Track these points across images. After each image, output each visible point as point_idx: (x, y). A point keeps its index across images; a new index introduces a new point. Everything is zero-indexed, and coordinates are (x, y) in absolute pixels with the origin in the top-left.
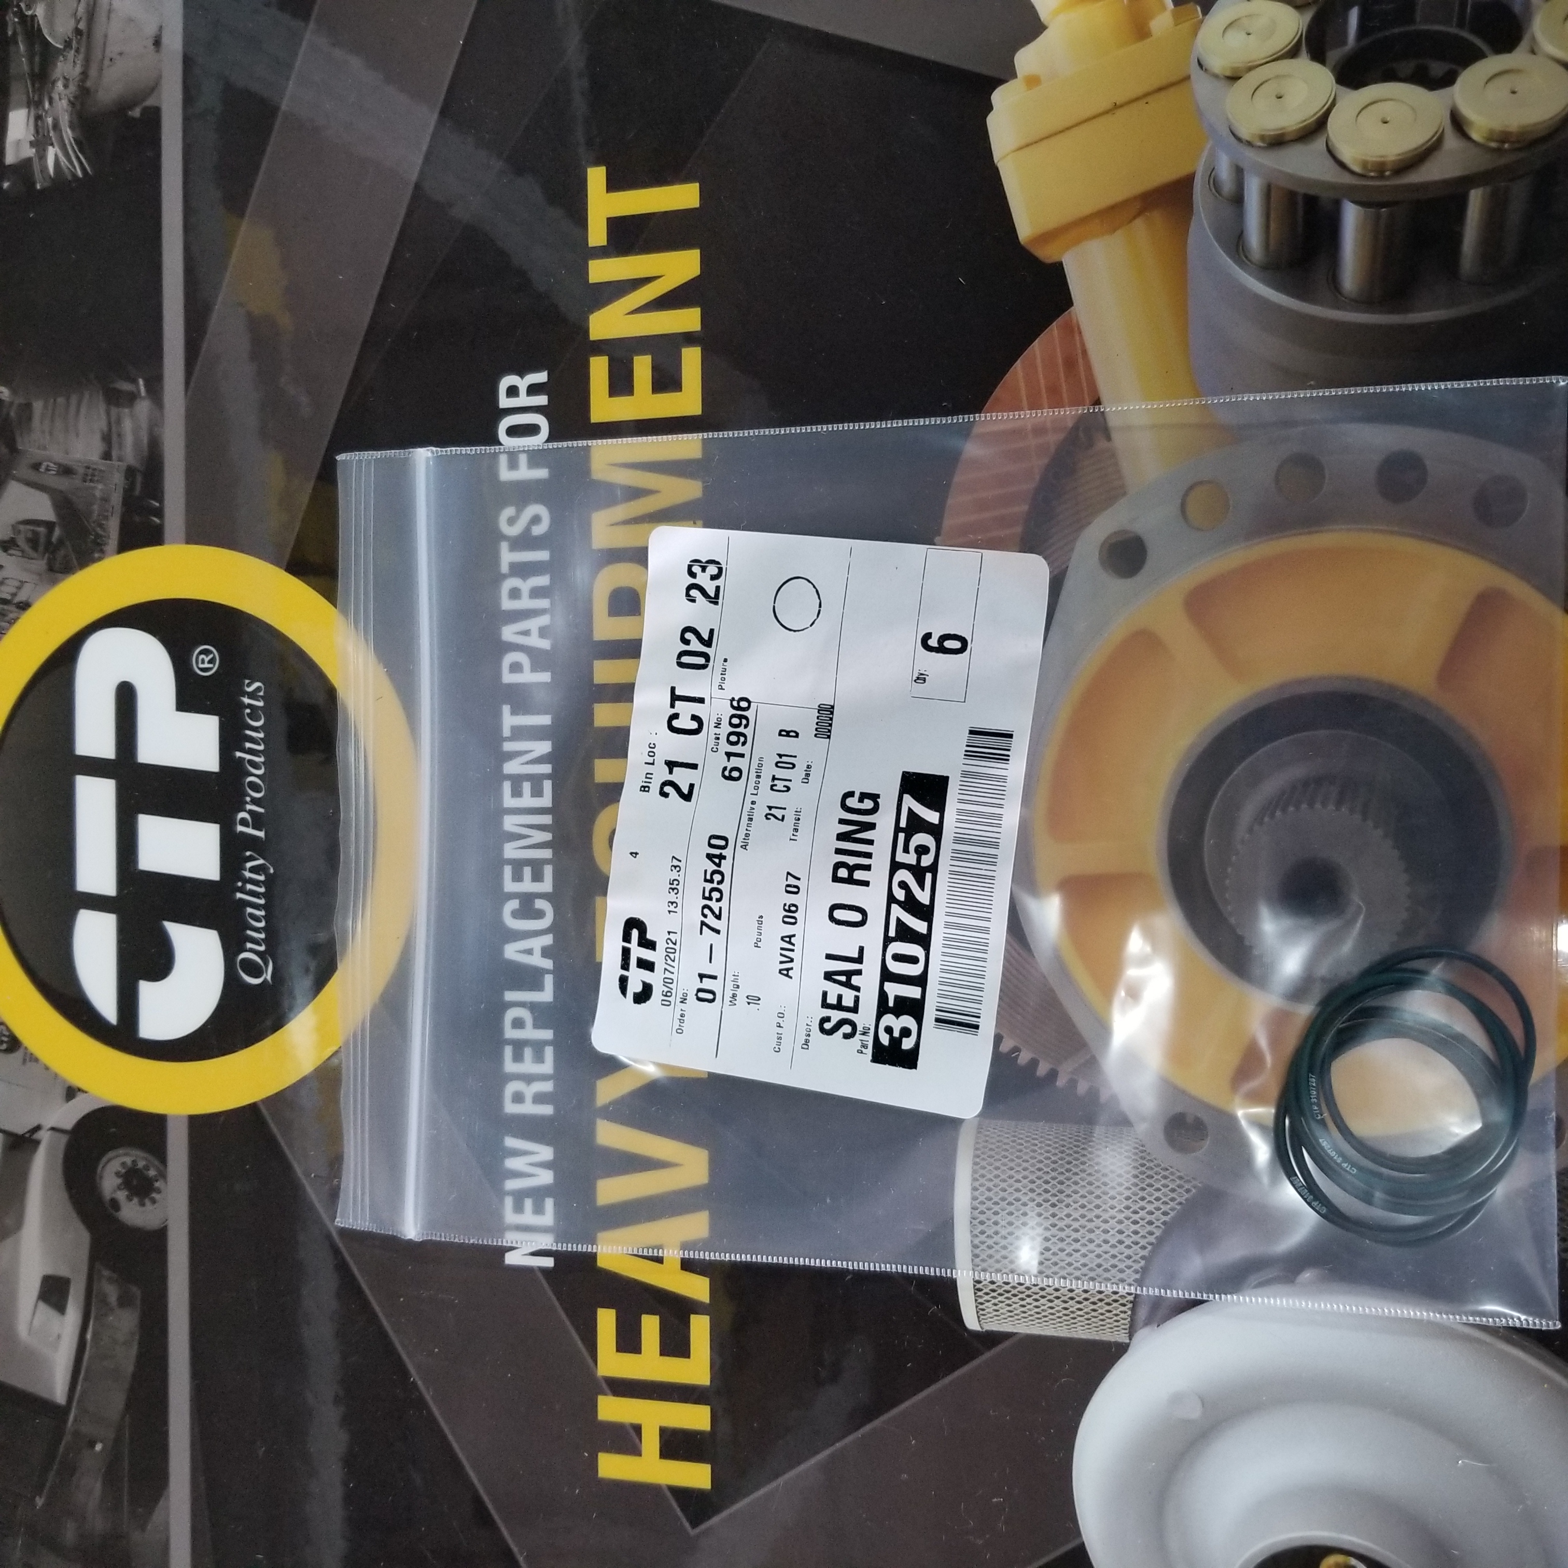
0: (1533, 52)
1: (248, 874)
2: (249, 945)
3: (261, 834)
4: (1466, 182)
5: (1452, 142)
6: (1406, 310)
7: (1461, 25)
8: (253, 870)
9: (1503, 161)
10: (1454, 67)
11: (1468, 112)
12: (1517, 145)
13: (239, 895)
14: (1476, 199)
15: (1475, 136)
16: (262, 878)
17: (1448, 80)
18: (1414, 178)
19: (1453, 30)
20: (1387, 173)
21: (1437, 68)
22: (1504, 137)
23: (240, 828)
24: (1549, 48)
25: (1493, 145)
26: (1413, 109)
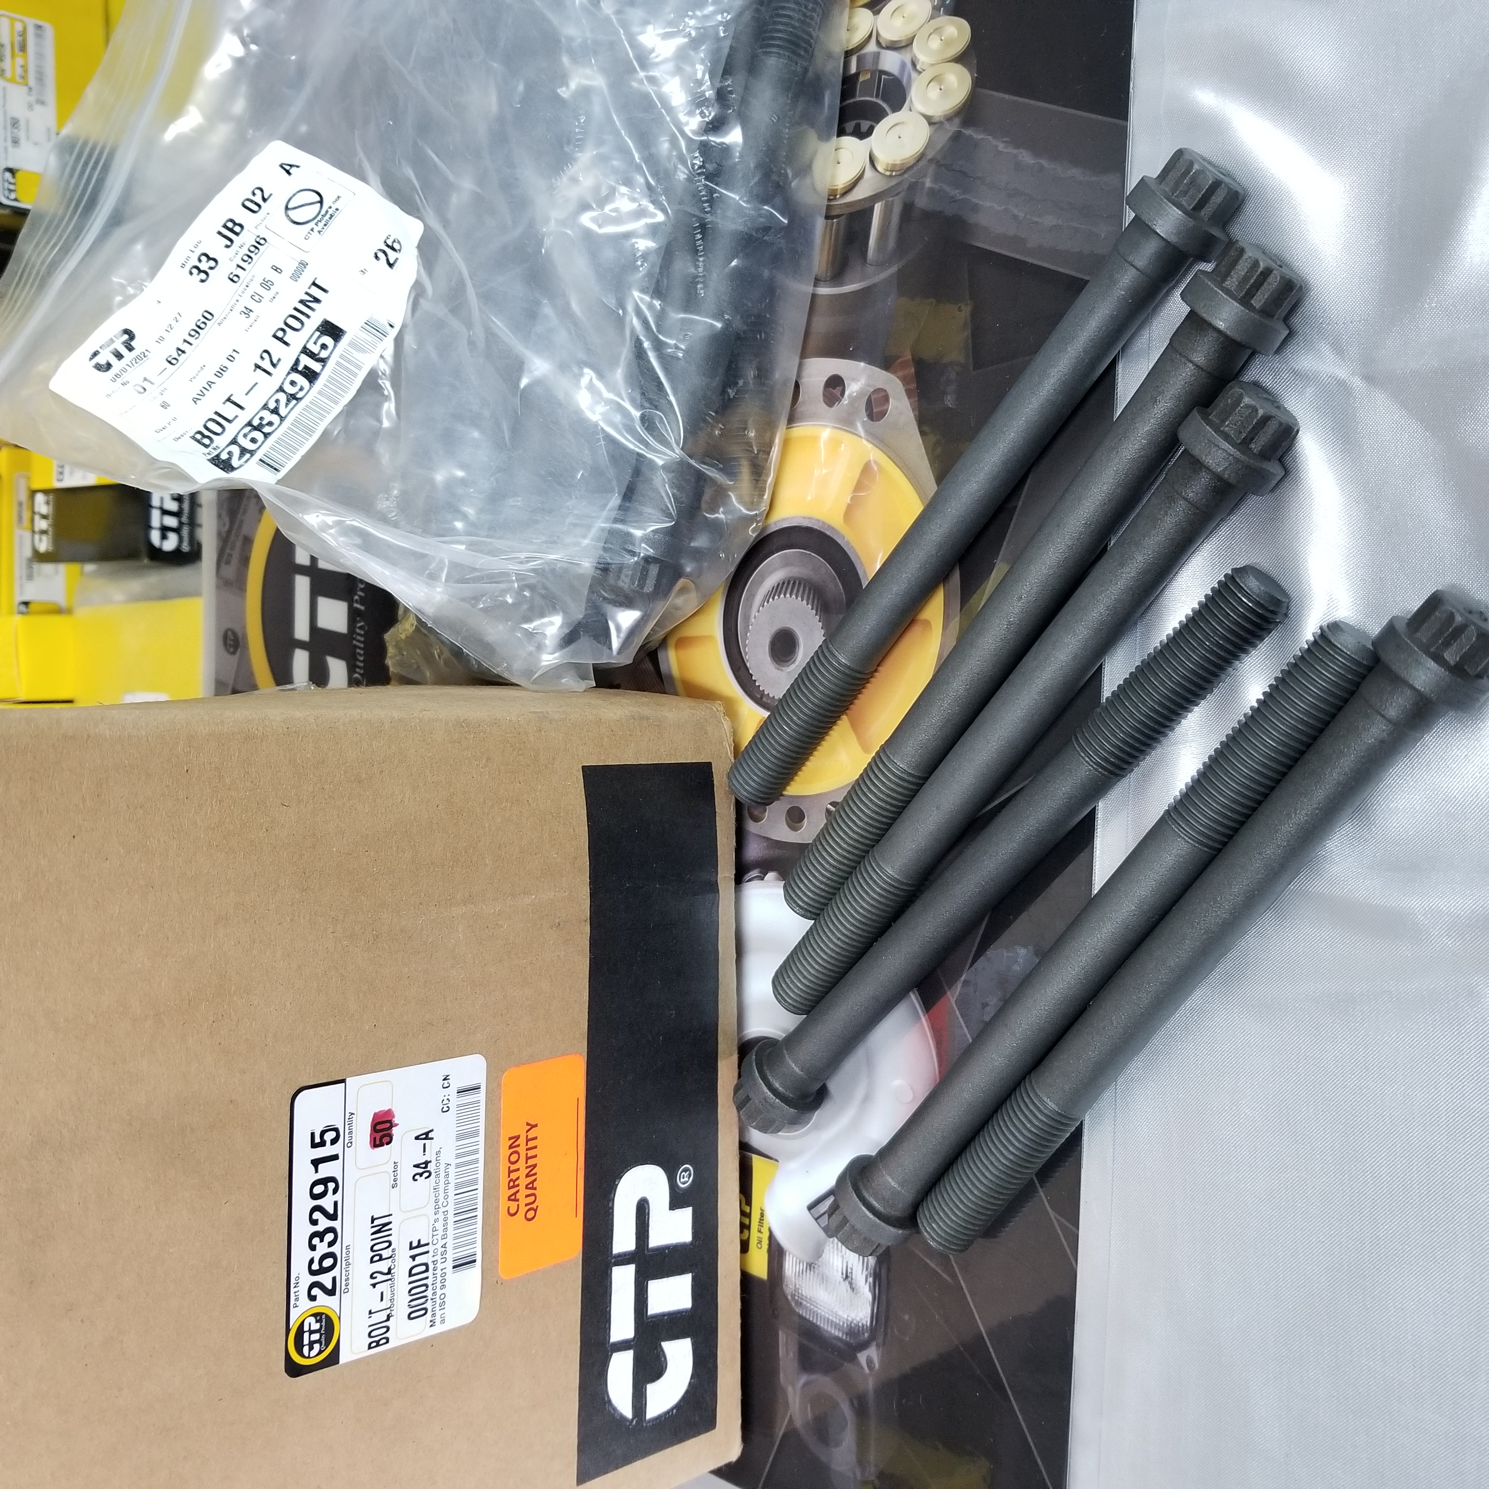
0: (911, 110)
1: (358, 631)
2: (358, 670)
3: (362, 608)
4: (874, 198)
5: (869, 173)
6: (841, 284)
7: (877, 96)
8: (360, 628)
9: (894, 182)
10: (873, 124)
11: (877, 154)
12: (898, 173)
13: (354, 642)
14: (878, 208)
15: (880, 168)
16: (363, 632)
17: (869, 133)
18: (850, 198)
19: (874, 100)
20: (838, 196)
21: (865, 125)
22: (892, 168)
23: (355, 605)
24: (919, 106)
25: (888, 173)
26: (852, 153)
